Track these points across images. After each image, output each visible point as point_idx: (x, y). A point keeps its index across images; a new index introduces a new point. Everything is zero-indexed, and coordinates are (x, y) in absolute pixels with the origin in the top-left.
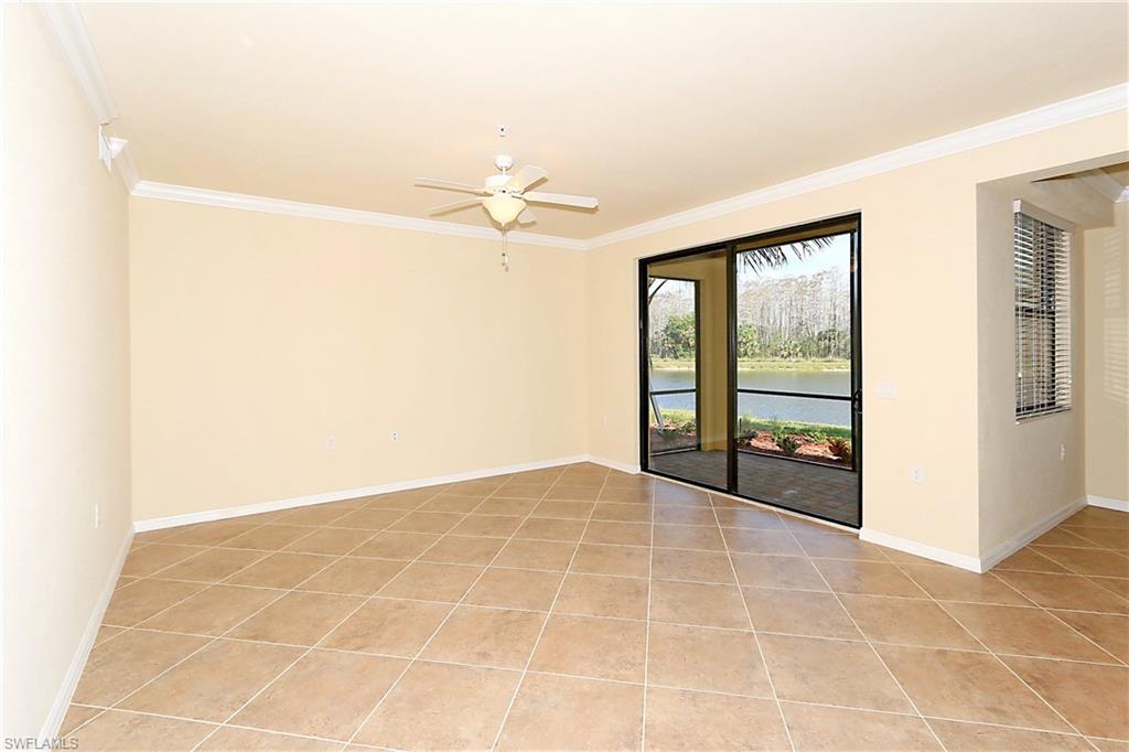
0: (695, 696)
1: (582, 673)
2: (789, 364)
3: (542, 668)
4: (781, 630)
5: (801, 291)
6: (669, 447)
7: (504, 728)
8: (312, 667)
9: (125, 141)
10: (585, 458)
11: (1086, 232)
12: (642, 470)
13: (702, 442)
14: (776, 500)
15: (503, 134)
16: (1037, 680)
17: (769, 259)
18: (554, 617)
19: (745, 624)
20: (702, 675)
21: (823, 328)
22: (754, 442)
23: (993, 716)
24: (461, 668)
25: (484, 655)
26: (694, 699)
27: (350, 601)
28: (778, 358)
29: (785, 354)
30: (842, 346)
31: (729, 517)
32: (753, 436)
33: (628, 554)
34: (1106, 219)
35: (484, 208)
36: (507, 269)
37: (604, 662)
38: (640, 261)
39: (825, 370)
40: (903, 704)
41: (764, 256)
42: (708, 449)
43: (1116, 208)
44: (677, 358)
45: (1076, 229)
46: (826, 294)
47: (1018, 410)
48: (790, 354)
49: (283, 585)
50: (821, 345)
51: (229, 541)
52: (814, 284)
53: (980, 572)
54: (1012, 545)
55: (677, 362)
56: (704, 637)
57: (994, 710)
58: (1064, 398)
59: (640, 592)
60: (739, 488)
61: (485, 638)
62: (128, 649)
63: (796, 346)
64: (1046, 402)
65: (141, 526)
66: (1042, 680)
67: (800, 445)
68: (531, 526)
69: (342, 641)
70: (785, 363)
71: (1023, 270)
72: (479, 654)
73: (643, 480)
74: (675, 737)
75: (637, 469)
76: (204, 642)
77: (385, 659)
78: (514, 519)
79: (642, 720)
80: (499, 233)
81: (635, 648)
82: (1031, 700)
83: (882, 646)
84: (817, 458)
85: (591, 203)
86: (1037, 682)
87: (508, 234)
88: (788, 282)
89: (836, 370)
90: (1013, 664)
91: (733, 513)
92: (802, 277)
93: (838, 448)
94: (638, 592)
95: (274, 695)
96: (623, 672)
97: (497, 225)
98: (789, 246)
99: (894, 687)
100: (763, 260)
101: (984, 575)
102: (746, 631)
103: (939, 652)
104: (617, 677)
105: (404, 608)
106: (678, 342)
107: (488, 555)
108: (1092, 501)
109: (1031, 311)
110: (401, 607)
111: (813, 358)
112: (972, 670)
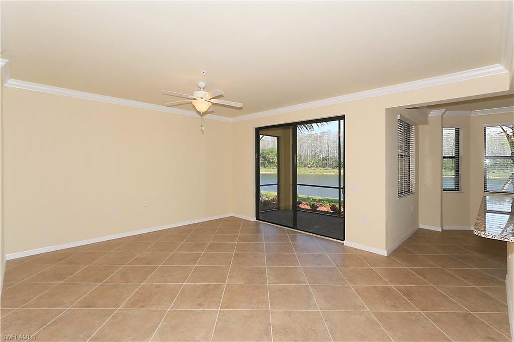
0: (289, 312)
1: (244, 308)
2: (312, 171)
3: (227, 307)
4: (319, 283)
5: (316, 140)
6: (266, 209)
7: (214, 334)
8: (120, 318)
9: (7, 60)
10: (232, 214)
11: (420, 126)
12: (257, 219)
13: (280, 206)
14: (311, 231)
15: (204, 74)
16: (406, 294)
17: (307, 129)
18: (228, 285)
19: (305, 282)
20: (291, 304)
21: (324, 156)
22: (300, 206)
23: (393, 308)
24: (191, 311)
25: (200, 305)
26: (289, 314)
27: (133, 286)
28: (307, 168)
29: (310, 166)
30: (331, 164)
31: (294, 239)
32: (300, 203)
33: (256, 257)
34: (425, 122)
35: (193, 105)
36: (203, 133)
37: (251, 303)
38: (256, 128)
39: (325, 173)
40: (364, 308)
41: (305, 126)
42: (283, 209)
43: (429, 118)
44: (265, 167)
45: (416, 125)
46: (325, 142)
47: (398, 193)
48: (311, 167)
49: (96, 281)
50: (324, 163)
51: (62, 261)
52: (321, 137)
53: (386, 255)
54: (396, 244)
55: (265, 169)
56: (290, 289)
57: (393, 306)
58: (413, 189)
59: (262, 272)
60: (297, 226)
61: (199, 298)
62: (18, 319)
63: (314, 163)
64: (407, 190)
65: (9, 257)
66: (408, 294)
67: (319, 207)
68: (211, 247)
69: (132, 304)
70: (309, 170)
71: (400, 134)
72: (198, 304)
73: (258, 224)
74: (284, 329)
75: (254, 219)
76: (61, 312)
77: (155, 311)
78: (203, 244)
79: (270, 324)
80: (199, 117)
81: (264, 296)
82: (404, 302)
83: (355, 286)
84: (325, 212)
85: (240, 105)
86: (406, 295)
87: (204, 117)
88: (311, 136)
89: (329, 173)
90: (398, 288)
91: (295, 236)
92: (316, 134)
93: (333, 208)
94: (262, 273)
95: (104, 332)
96: (260, 306)
97: (199, 113)
98: (315, 124)
99: (360, 301)
100: (305, 129)
101: (387, 256)
102: (306, 285)
103: (375, 287)
104: (258, 308)
105: (160, 287)
106: (265, 160)
107: (194, 261)
108: (421, 226)
109: (402, 156)
110: (158, 287)
111: (321, 168)
112: (386, 293)
